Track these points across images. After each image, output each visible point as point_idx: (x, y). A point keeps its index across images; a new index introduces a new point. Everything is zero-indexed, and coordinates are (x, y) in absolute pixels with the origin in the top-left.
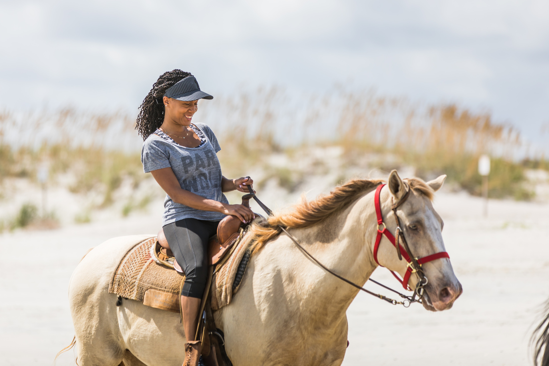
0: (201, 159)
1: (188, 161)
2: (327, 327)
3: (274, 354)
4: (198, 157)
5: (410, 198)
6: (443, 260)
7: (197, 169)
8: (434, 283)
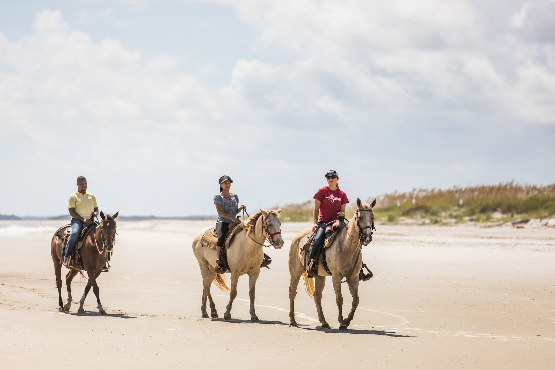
0: (230, 204)
1: (226, 204)
2: (255, 256)
3: (239, 264)
4: (229, 204)
5: (269, 217)
6: (278, 235)
7: (228, 207)
8: (275, 241)
